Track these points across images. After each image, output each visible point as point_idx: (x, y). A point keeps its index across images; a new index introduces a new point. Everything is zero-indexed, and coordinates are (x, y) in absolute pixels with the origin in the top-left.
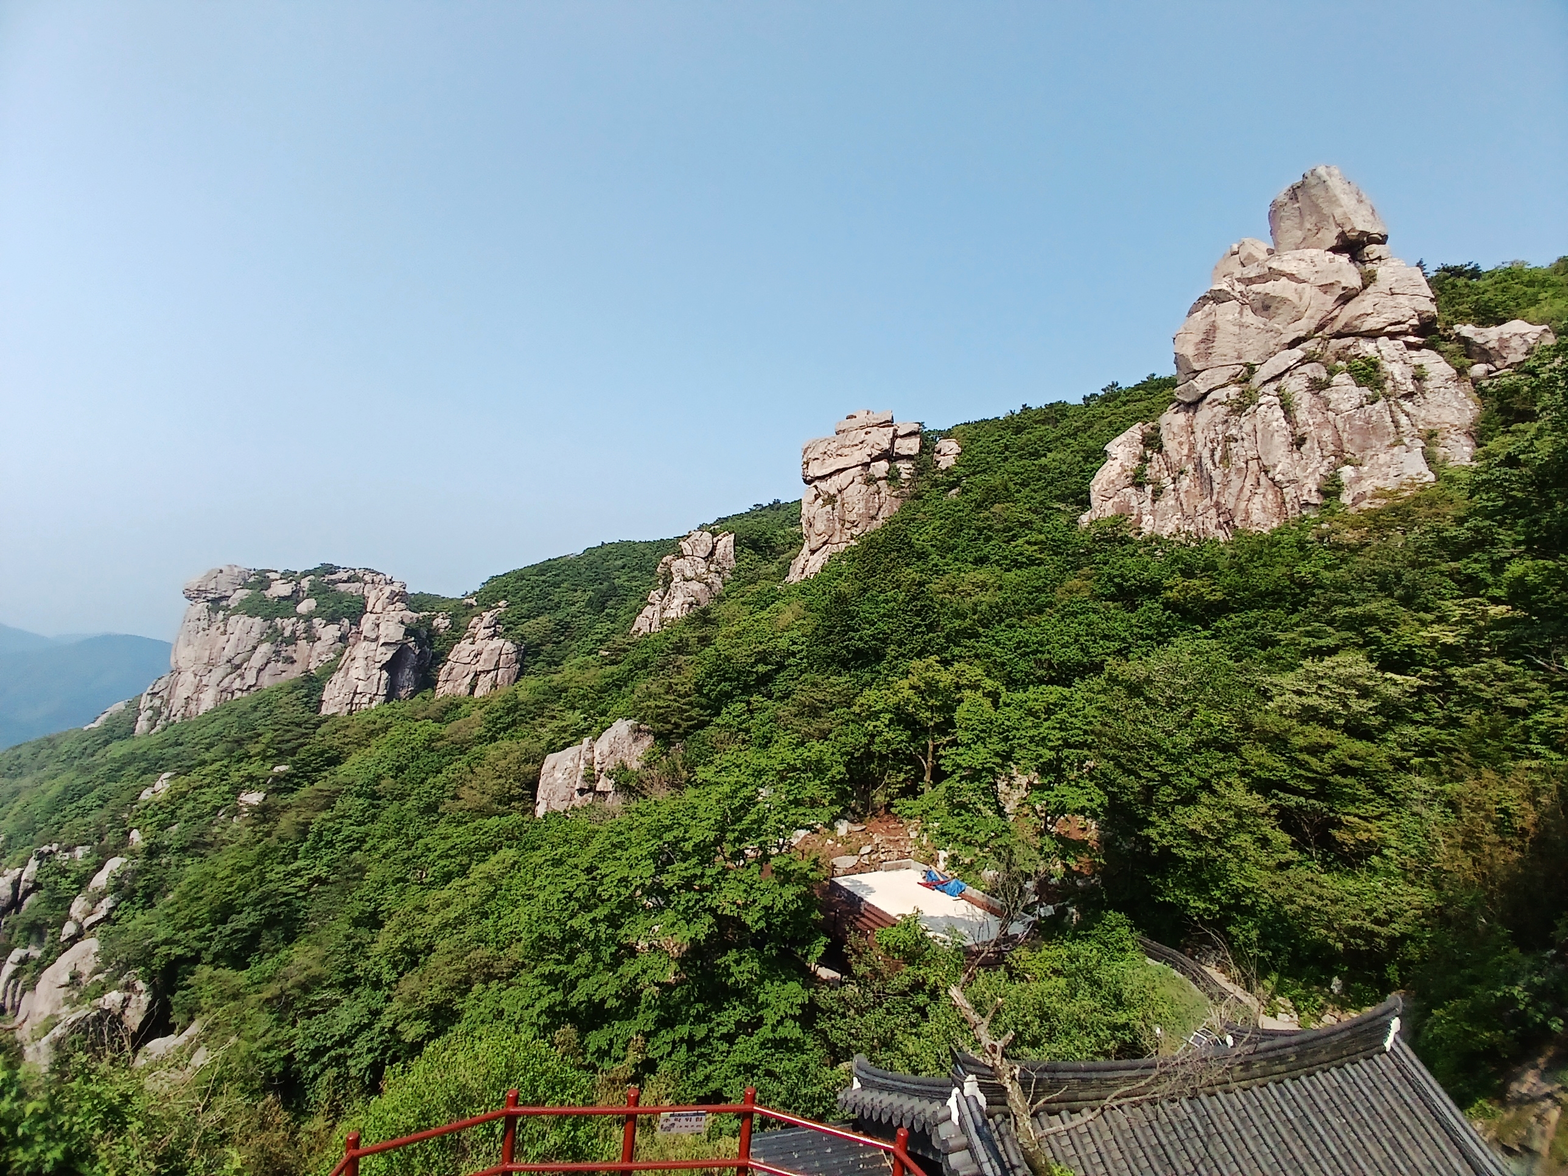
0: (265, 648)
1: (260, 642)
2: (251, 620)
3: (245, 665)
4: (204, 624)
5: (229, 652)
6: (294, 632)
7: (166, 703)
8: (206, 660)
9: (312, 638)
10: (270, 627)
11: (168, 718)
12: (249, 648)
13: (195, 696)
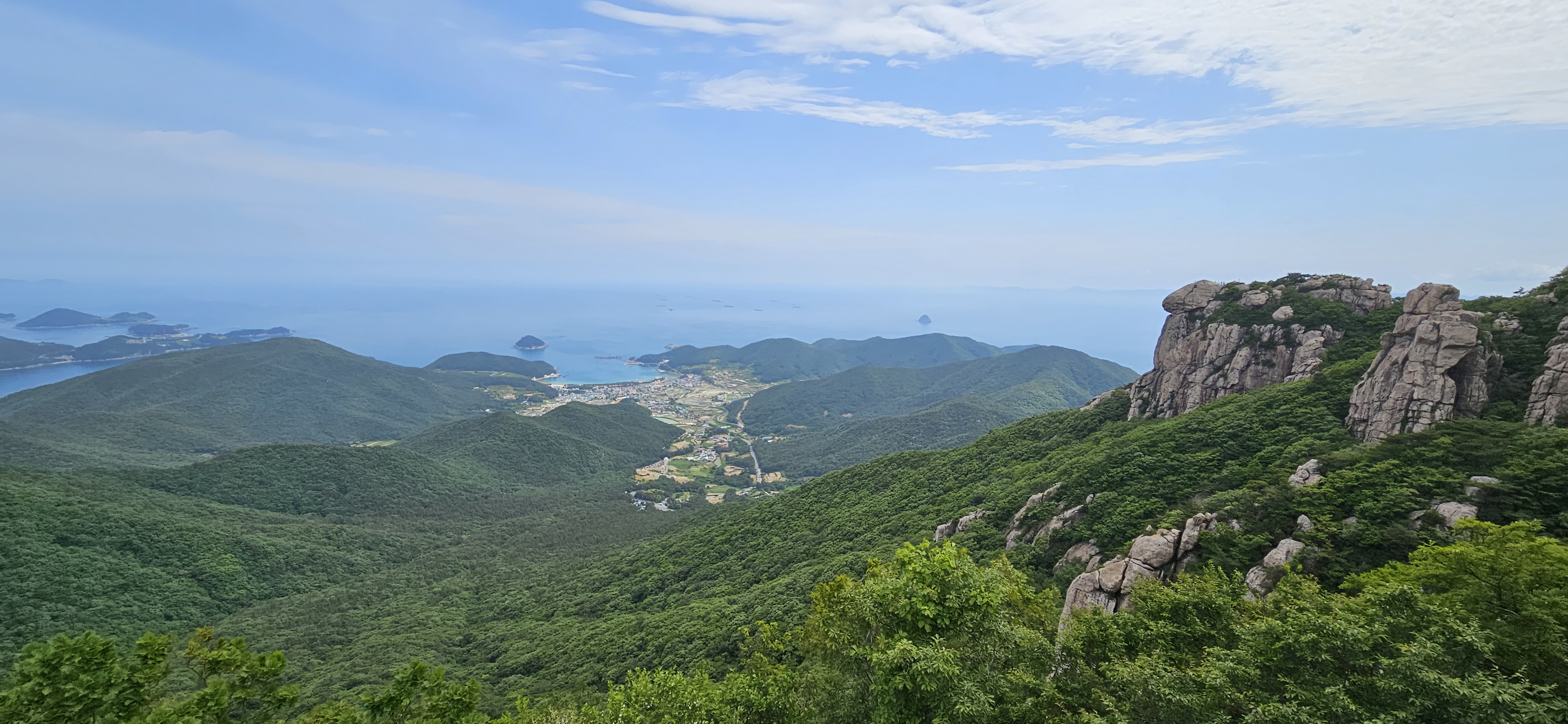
0: (1244, 352)
1: (1239, 347)
2: (1229, 328)
3: (1227, 367)
4: (1183, 331)
5: (1210, 354)
6: (1272, 338)
7: (1153, 394)
8: (1189, 361)
9: (1292, 343)
10: (1247, 333)
11: (1156, 407)
12: (1229, 351)
13: (1181, 391)
